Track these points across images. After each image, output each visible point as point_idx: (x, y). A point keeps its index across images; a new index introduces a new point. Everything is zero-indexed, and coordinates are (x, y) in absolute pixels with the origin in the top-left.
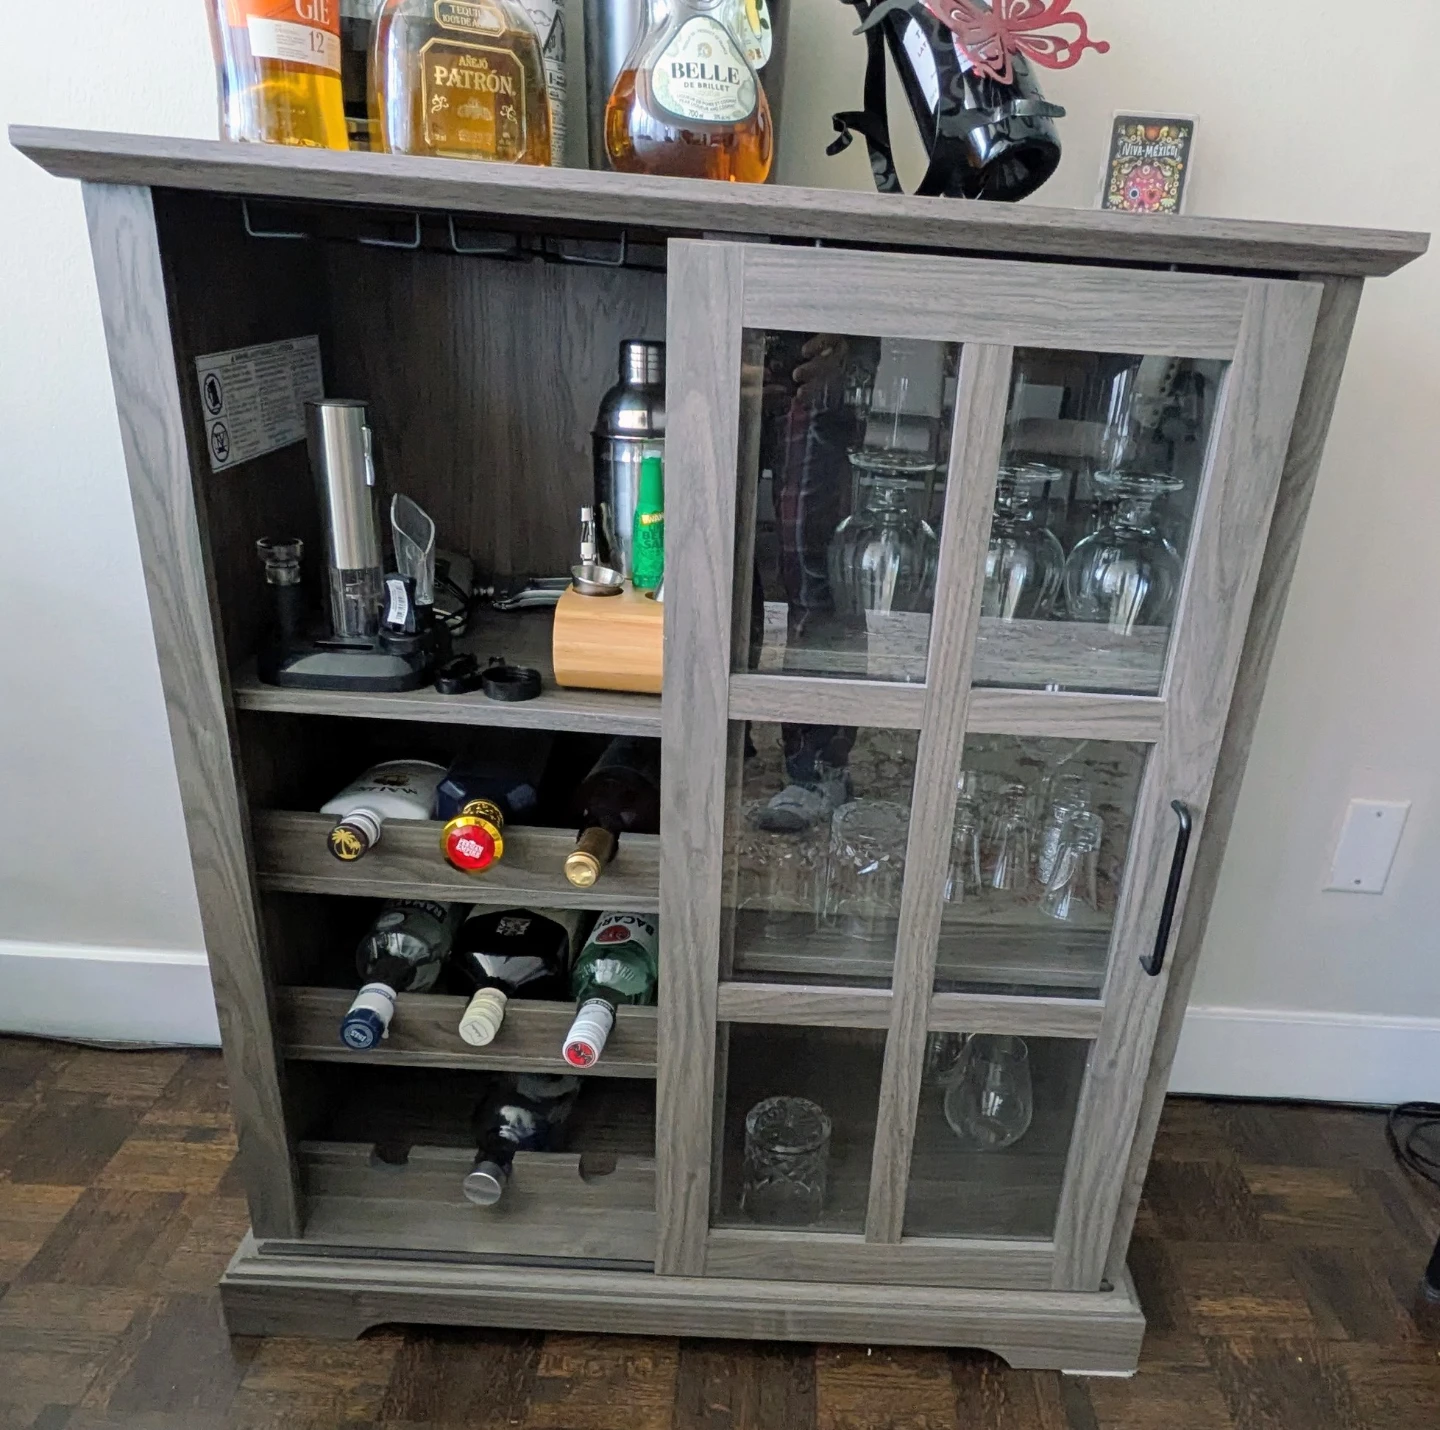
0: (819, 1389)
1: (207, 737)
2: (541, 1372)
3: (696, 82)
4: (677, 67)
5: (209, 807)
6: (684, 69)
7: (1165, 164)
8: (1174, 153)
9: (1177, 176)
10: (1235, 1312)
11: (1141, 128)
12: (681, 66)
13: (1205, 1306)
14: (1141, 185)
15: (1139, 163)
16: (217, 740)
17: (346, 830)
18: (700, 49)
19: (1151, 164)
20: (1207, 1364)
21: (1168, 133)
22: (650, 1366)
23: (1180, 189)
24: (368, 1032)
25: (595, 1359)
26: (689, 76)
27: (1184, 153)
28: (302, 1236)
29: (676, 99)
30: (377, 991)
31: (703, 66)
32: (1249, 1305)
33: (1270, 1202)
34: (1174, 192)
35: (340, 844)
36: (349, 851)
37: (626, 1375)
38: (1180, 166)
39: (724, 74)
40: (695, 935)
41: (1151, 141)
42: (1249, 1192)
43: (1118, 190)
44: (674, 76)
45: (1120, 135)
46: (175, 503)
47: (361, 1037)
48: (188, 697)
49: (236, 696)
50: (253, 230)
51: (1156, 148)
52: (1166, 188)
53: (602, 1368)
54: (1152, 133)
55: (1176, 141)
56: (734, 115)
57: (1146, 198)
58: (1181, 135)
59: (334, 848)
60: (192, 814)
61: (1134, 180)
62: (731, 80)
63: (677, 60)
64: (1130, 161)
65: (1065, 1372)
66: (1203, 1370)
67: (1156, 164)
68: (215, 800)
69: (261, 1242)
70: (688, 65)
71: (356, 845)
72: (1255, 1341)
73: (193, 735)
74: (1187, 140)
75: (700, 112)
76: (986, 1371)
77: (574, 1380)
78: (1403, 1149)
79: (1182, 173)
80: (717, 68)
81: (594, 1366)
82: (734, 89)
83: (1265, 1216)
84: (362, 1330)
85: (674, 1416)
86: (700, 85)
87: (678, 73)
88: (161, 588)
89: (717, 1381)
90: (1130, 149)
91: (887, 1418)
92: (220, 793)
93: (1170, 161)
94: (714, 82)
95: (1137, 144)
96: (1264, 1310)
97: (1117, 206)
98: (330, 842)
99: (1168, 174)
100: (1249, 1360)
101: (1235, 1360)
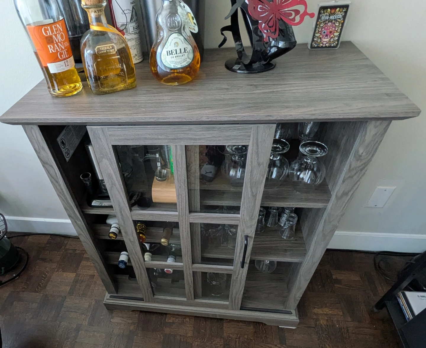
0: (224, 328)
2: (167, 321)
3: (174, 56)
4: (168, 52)
6: (171, 53)
7: (337, 21)
8: (341, 16)
9: (341, 25)
10: (323, 312)
11: (329, 10)
12: (169, 51)
13: (316, 311)
14: (327, 29)
15: (327, 22)
17: (112, 234)
18: (175, 45)
19: (331, 22)
20: (314, 326)
21: (339, 10)
22: (188, 320)
23: (341, 30)
24: (124, 265)
25: (177, 318)
26: (172, 54)
27: (344, 17)
29: (169, 63)
31: (176, 50)
32: (327, 311)
33: (338, 281)
34: (339, 31)
35: (111, 236)
38: (342, 22)
39: (183, 51)
41: (332, 14)
42: (332, 278)
43: (319, 31)
44: (168, 55)
45: (321, 13)
47: (122, 266)
49: (83, 212)
51: (334, 16)
52: (336, 30)
53: (179, 320)
54: (333, 11)
55: (342, 13)
56: (187, 63)
57: (329, 33)
58: (344, 10)
61: (324, 28)
62: (185, 52)
63: (168, 50)
64: (324, 22)
65: (280, 326)
66: (313, 327)
67: (333, 22)
68: (83, 232)
69: (110, 295)
70: (172, 51)
71: (115, 236)
72: (327, 320)
73: (76, 222)
74: (346, 12)
75: (176, 66)
76: (261, 325)
77: (173, 323)
78: (377, 266)
79: (343, 24)
80: (180, 49)
81: (177, 320)
82: (186, 54)
83: (336, 286)
85: (194, 332)
86: (176, 57)
87: (169, 54)
89: (203, 325)
90: (324, 17)
91: (239, 336)
93: (338, 20)
94: (180, 54)
95: (327, 16)
96: (331, 312)
97: (318, 37)
99: (337, 24)
100: (325, 325)
101: (321, 325)
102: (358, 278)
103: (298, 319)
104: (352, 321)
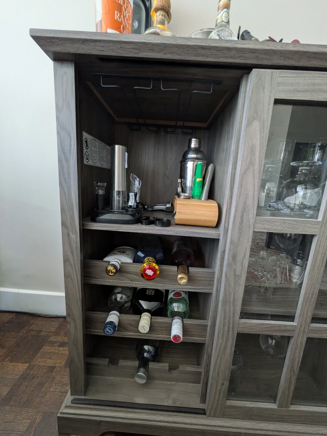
1: (73, 236)
5: (71, 259)
16: (76, 237)
17: (112, 266)
24: (112, 329)
28: (85, 395)
30: (114, 314)
35: (109, 270)
36: (112, 273)
40: (233, 304)
46: (71, 163)
47: (110, 331)
48: (68, 224)
49: (83, 225)
50: (103, 85)
59: (108, 272)
60: (66, 260)
68: (73, 256)
69: (73, 397)
71: (114, 271)
73: (69, 235)
84: (101, 434)
88: (64, 189)
92: (75, 254)
98: (107, 269)
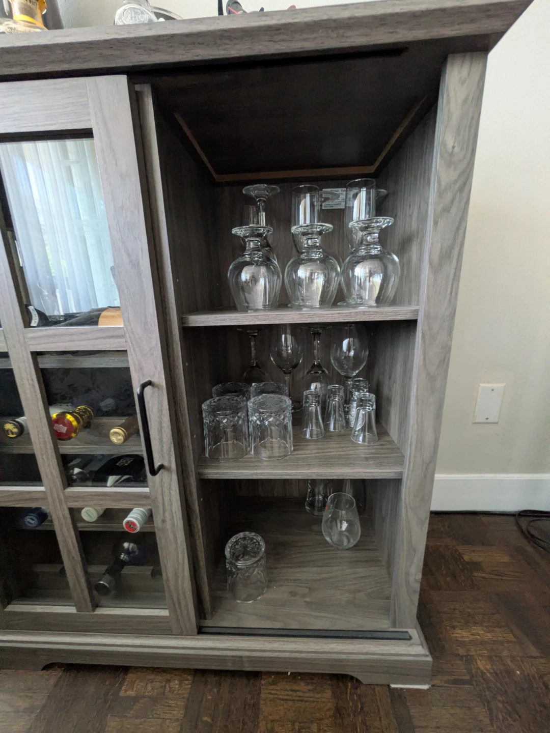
0: (262, 702)
2: (122, 694)
10: (474, 637)
13: (461, 634)
17: (10, 423)
20: (467, 677)
24: (35, 519)
32: (481, 632)
33: (476, 566)
35: (7, 429)
36: (13, 433)
37: (164, 694)
42: (464, 560)
53: (153, 689)
59: (6, 433)
65: (393, 686)
66: (467, 682)
71: (15, 430)
72: (490, 658)
76: (349, 684)
77: (136, 699)
78: (527, 533)
83: (475, 574)
84: (43, 666)
96: (489, 635)
100: (490, 673)
101: (483, 673)
102: (506, 559)
103: (427, 653)
104: (542, 658)
